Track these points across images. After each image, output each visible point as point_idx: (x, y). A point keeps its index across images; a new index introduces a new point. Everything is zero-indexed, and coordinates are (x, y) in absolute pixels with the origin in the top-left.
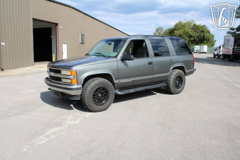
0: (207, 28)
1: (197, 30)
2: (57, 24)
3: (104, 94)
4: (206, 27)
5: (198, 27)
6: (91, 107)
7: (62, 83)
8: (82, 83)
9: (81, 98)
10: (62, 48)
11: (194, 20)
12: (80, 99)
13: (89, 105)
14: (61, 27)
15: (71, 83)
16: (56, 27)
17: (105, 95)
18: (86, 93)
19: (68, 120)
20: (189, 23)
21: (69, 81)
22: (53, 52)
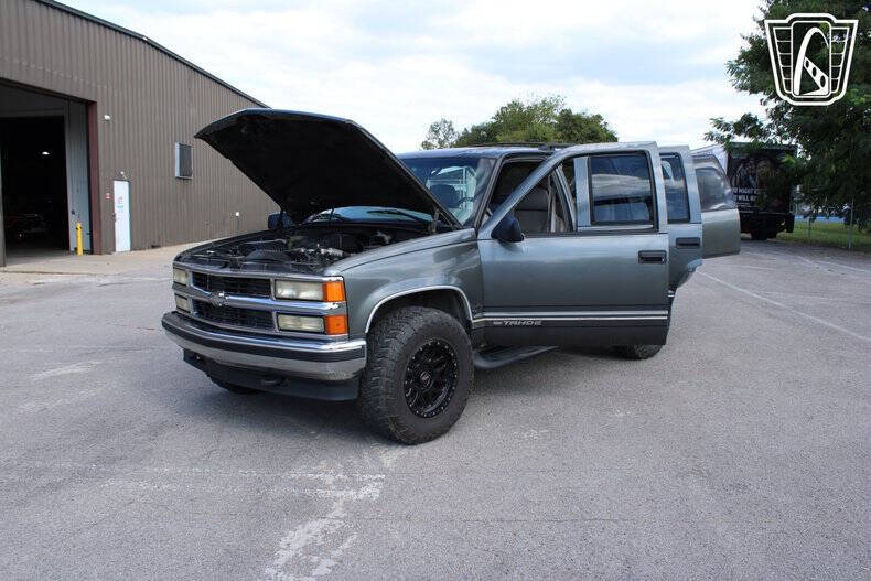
0: (606, 124)
1: (575, 132)
2: (89, 105)
3: (439, 370)
4: (602, 123)
5: (578, 122)
6: (399, 427)
7: (276, 332)
8: (367, 331)
9: (360, 393)
10: (112, 196)
11: (562, 97)
12: (355, 397)
13: (394, 420)
14: (107, 117)
15: (323, 333)
16: (87, 114)
17: (442, 374)
18: (384, 370)
19: (327, 487)
20: (546, 108)
21: (309, 325)
22: (73, 212)
